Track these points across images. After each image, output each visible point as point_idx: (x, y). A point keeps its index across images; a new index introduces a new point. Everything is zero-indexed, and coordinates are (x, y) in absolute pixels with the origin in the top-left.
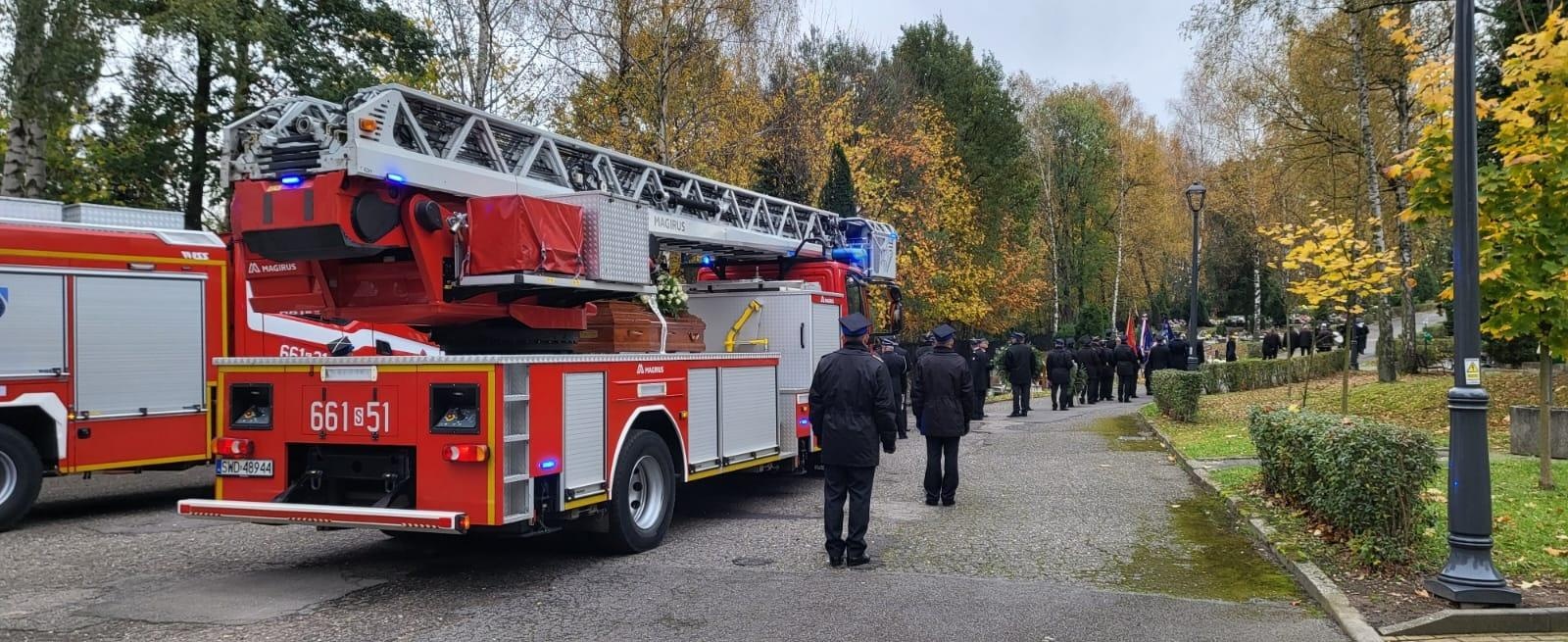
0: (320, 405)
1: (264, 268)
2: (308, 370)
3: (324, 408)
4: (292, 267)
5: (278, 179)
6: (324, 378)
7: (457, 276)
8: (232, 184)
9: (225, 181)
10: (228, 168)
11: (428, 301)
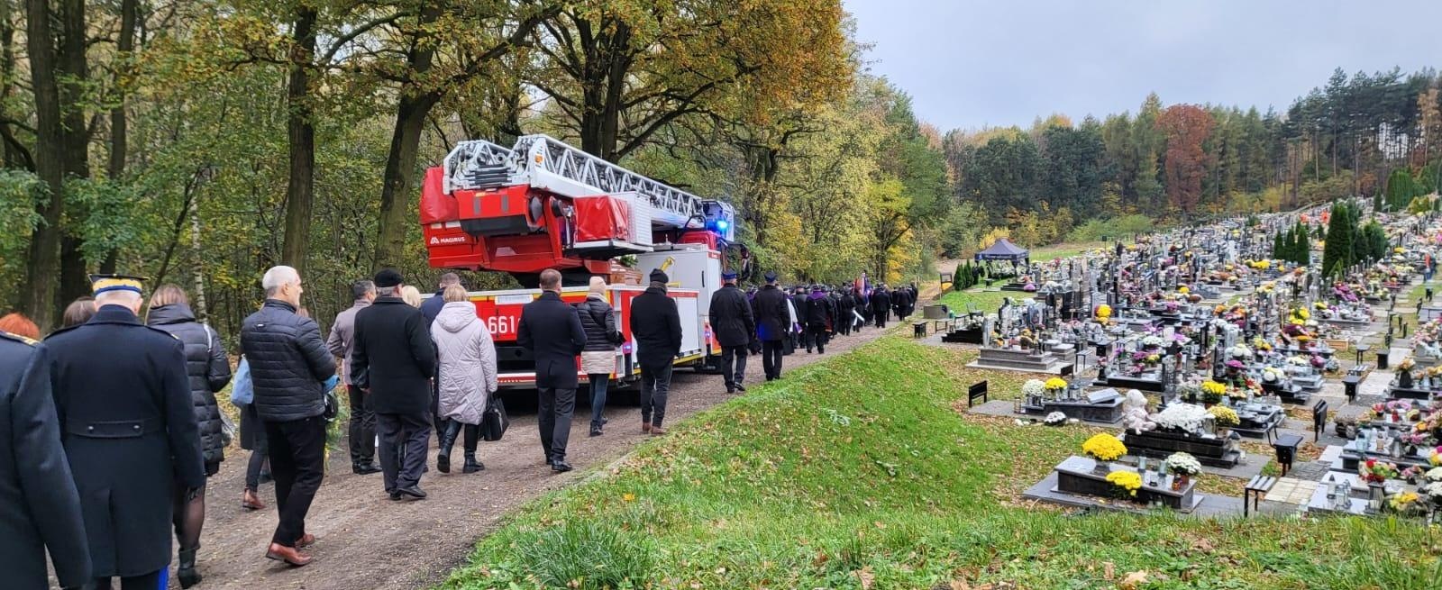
0: (495, 318)
1: (441, 240)
2: (485, 299)
4: (463, 239)
5: (482, 190)
6: (497, 303)
7: (569, 242)
8: (452, 193)
9: (446, 191)
10: (448, 183)
11: (554, 257)
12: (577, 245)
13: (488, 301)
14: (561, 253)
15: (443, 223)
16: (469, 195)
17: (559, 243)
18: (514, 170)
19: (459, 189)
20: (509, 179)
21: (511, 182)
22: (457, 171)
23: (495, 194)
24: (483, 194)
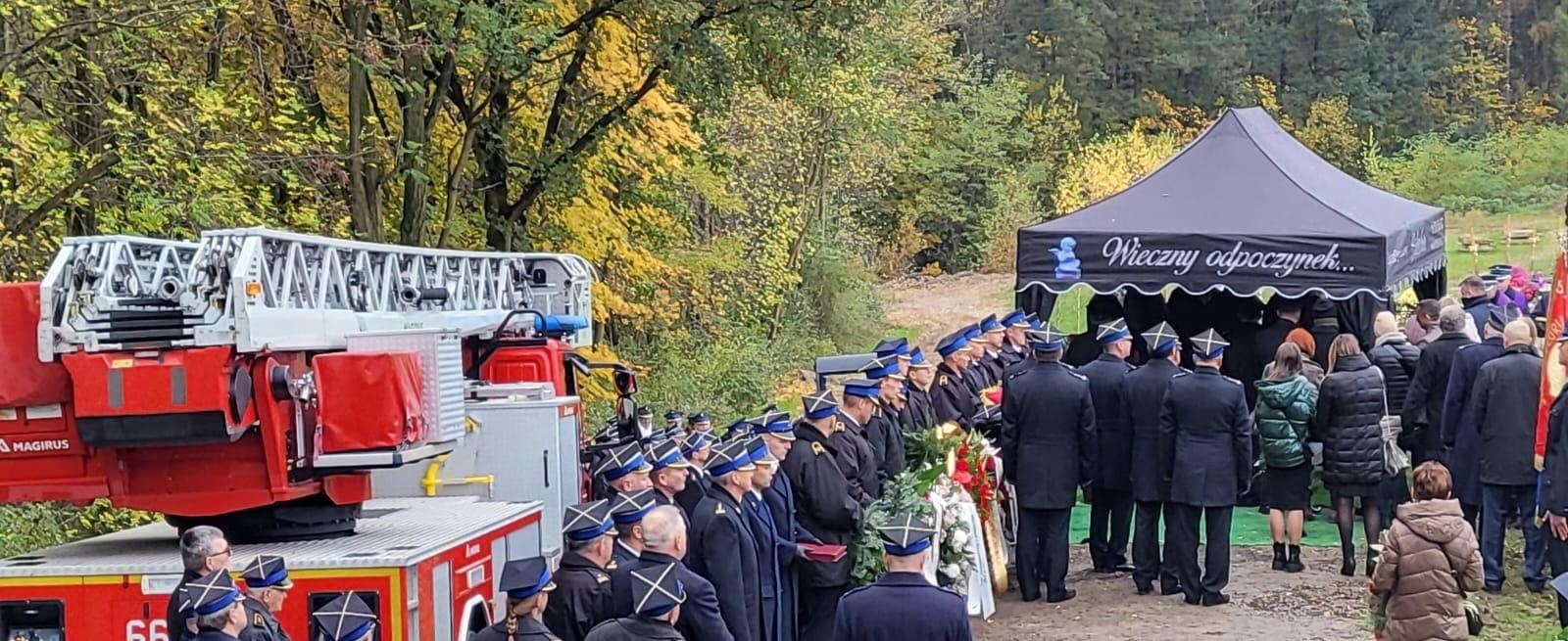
0: (140, 624)
1: (15, 446)
2: (120, 581)
3: (147, 629)
5: (128, 353)
6: (146, 590)
7: (301, 452)
8: (58, 357)
9: (46, 354)
10: (51, 337)
11: (269, 487)
12: (322, 461)
13: (126, 585)
14: (285, 477)
15: (21, 411)
16: (96, 363)
17: (282, 452)
18: (198, 312)
19: (74, 349)
20: (186, 331)
21: (191, 337)
22: (67, 309)
23: (156, 363)
24: (126, 363)
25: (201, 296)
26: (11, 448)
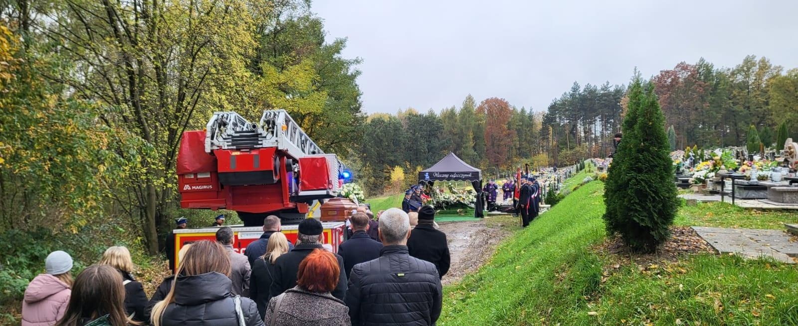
1: (193, 187)
4: (211, 187)
5: (238, 150)
8: (212, 151)
9: (208, 149)
10: (210, 143)
11: (283, 202)
12: (302, 193)
14: (288, 199)
15: (195, 175)
16: (226, 153)
17: (287, 190)
18: (264, 135)
19: (218, 148)
20: (260, 142)
21: (261, 144)
22: (216, 134)
23: (249, 153)
24: (238, 153)
25: (265, 130)
26: (191, 188)
